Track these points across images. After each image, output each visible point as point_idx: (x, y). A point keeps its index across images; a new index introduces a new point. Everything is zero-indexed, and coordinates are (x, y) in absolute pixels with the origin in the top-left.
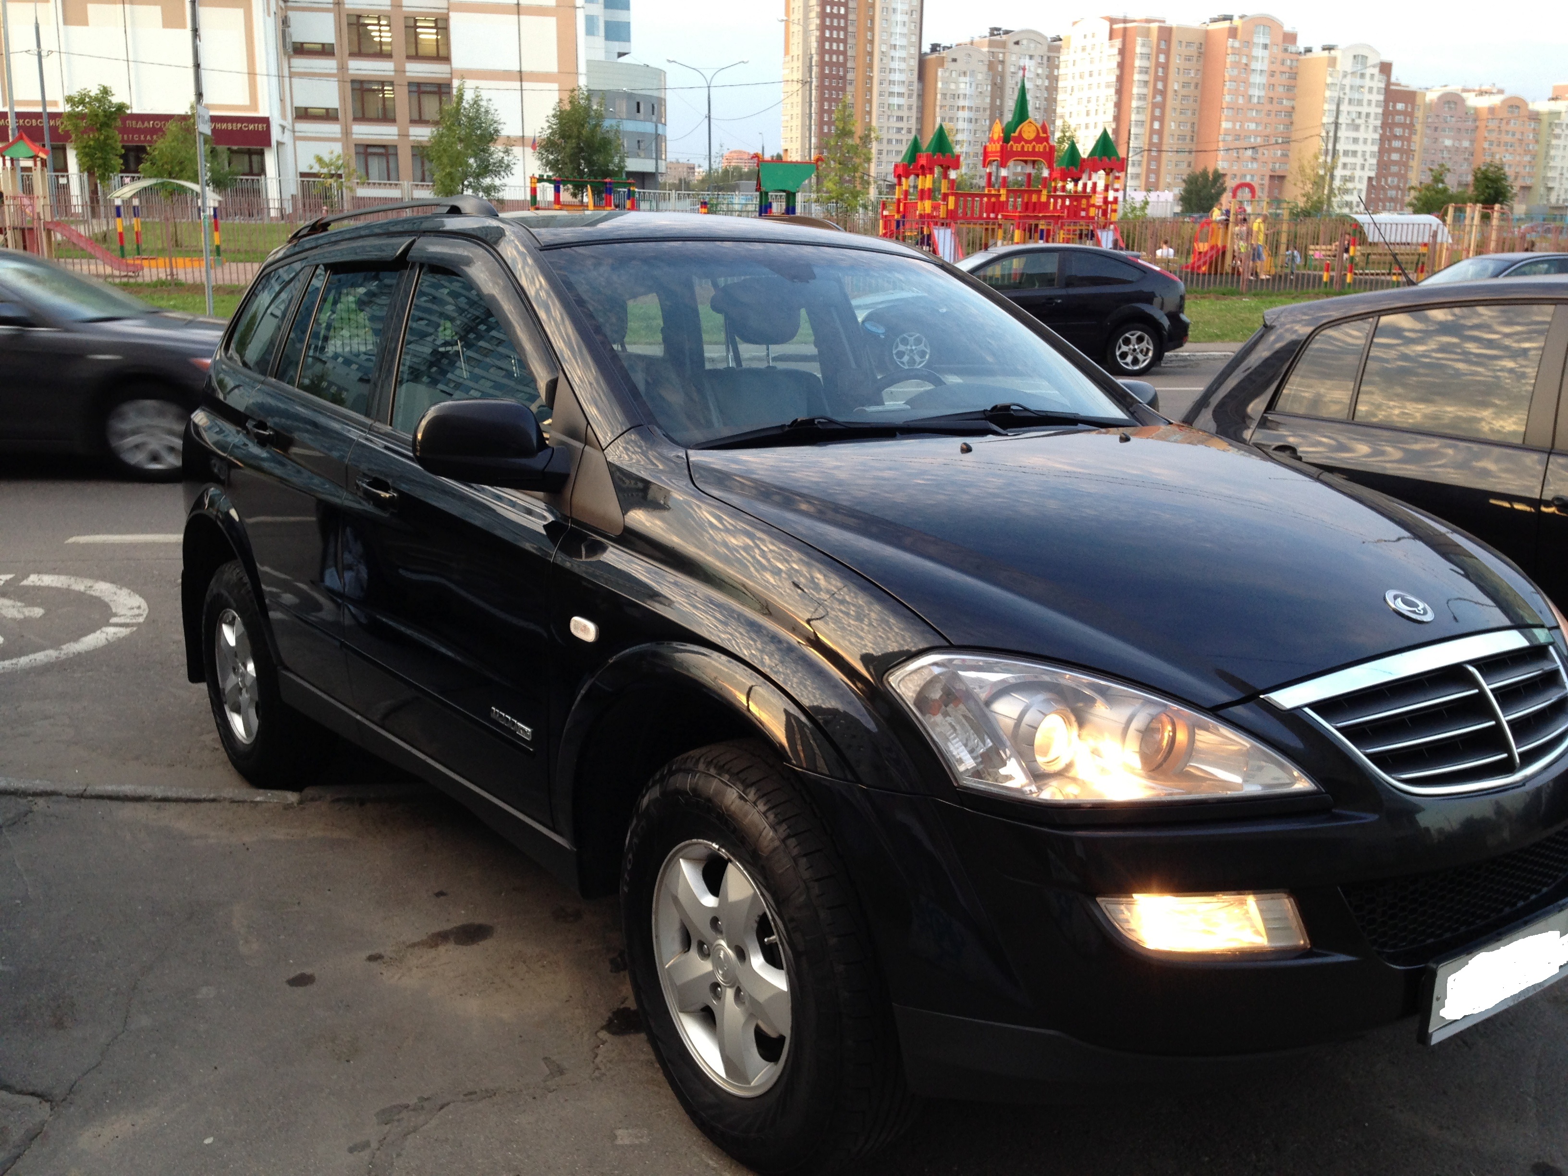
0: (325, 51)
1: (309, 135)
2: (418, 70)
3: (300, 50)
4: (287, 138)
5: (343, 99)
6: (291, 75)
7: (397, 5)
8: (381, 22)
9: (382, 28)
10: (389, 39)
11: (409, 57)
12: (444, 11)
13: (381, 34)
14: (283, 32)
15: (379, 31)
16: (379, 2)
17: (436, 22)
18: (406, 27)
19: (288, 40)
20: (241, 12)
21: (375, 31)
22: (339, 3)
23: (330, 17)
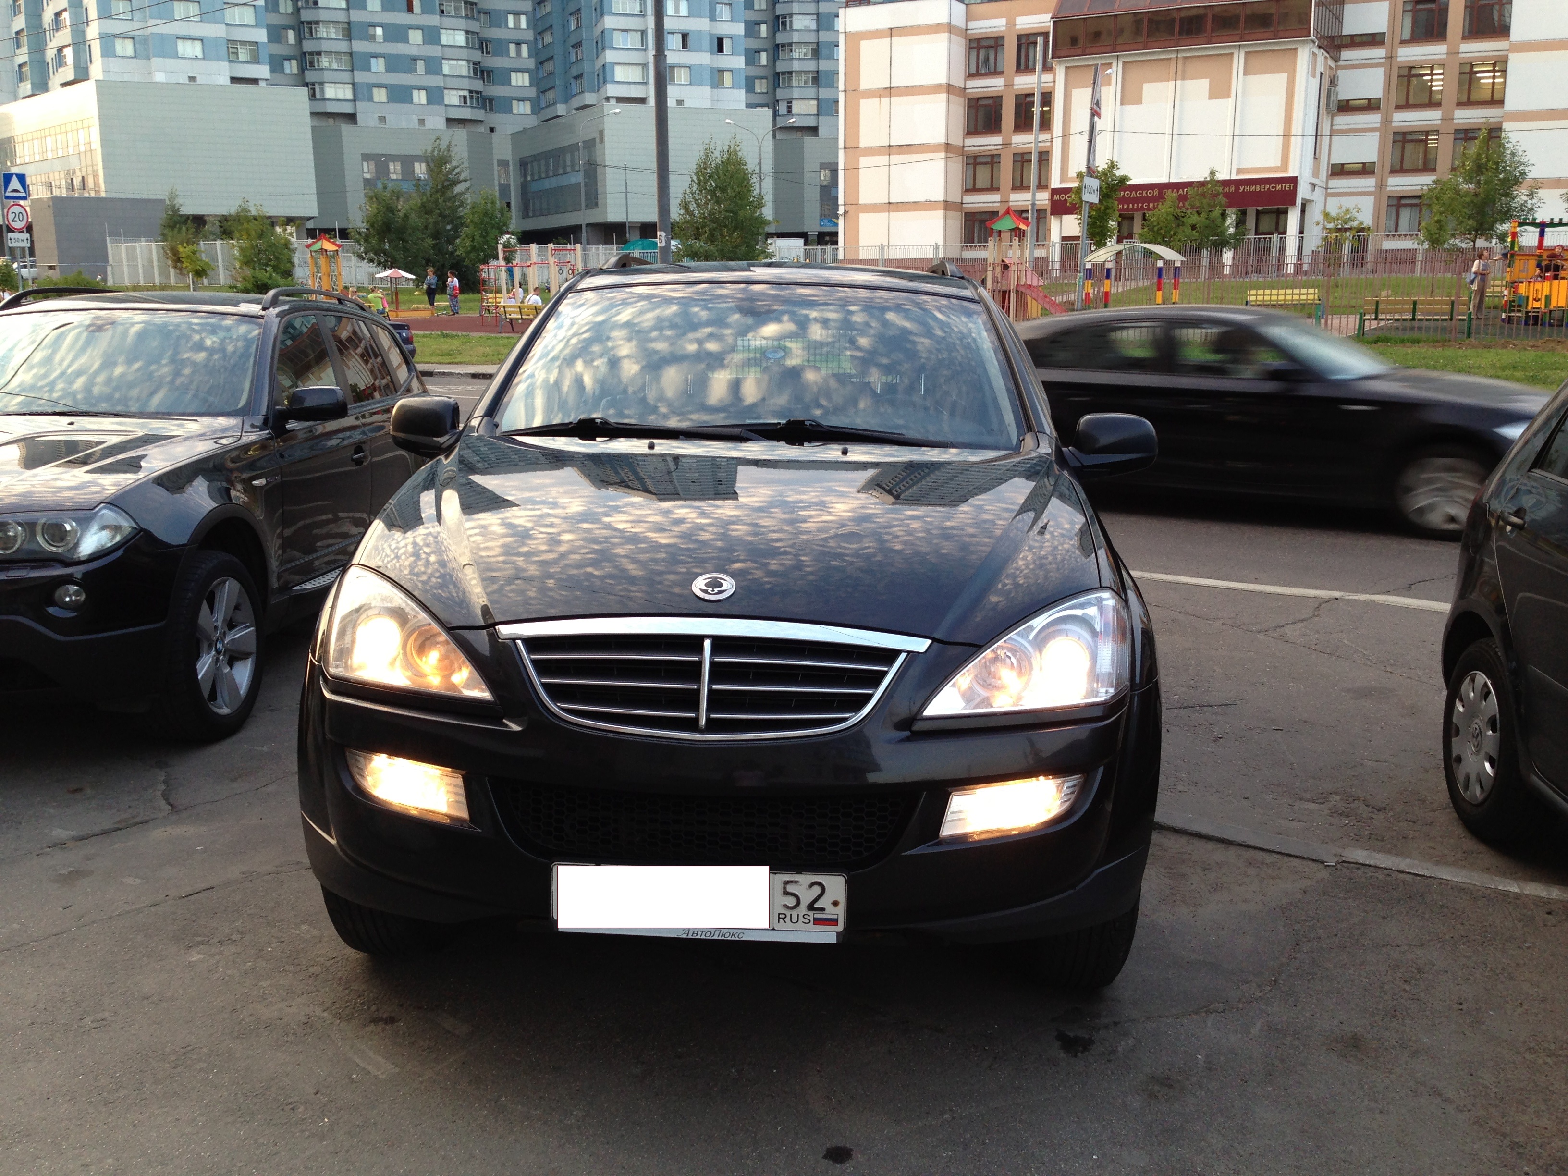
0: (1371, 106)
1: (1341, 190)
2: (1467, 116)
3: (1345, 107)
4: (1317, 196)
5: (1382, 152)
6: (1333, 132)
7: (1453, 53)
8: (1435, 72)
9: (1434, 77)
10: (1441, 88)
11: (1460, 104)
12: (1505, 53)
13: (1434, 83)
14: (1329, 91)
15: (1432, 81)
16: (1435, 51)
17: (1494, 65)
18: (1460, 74)
19: (1332, 98)
20: (1285, 76)
21: (1428, 81)
22: (1391, 57)
23: (1381, 71)
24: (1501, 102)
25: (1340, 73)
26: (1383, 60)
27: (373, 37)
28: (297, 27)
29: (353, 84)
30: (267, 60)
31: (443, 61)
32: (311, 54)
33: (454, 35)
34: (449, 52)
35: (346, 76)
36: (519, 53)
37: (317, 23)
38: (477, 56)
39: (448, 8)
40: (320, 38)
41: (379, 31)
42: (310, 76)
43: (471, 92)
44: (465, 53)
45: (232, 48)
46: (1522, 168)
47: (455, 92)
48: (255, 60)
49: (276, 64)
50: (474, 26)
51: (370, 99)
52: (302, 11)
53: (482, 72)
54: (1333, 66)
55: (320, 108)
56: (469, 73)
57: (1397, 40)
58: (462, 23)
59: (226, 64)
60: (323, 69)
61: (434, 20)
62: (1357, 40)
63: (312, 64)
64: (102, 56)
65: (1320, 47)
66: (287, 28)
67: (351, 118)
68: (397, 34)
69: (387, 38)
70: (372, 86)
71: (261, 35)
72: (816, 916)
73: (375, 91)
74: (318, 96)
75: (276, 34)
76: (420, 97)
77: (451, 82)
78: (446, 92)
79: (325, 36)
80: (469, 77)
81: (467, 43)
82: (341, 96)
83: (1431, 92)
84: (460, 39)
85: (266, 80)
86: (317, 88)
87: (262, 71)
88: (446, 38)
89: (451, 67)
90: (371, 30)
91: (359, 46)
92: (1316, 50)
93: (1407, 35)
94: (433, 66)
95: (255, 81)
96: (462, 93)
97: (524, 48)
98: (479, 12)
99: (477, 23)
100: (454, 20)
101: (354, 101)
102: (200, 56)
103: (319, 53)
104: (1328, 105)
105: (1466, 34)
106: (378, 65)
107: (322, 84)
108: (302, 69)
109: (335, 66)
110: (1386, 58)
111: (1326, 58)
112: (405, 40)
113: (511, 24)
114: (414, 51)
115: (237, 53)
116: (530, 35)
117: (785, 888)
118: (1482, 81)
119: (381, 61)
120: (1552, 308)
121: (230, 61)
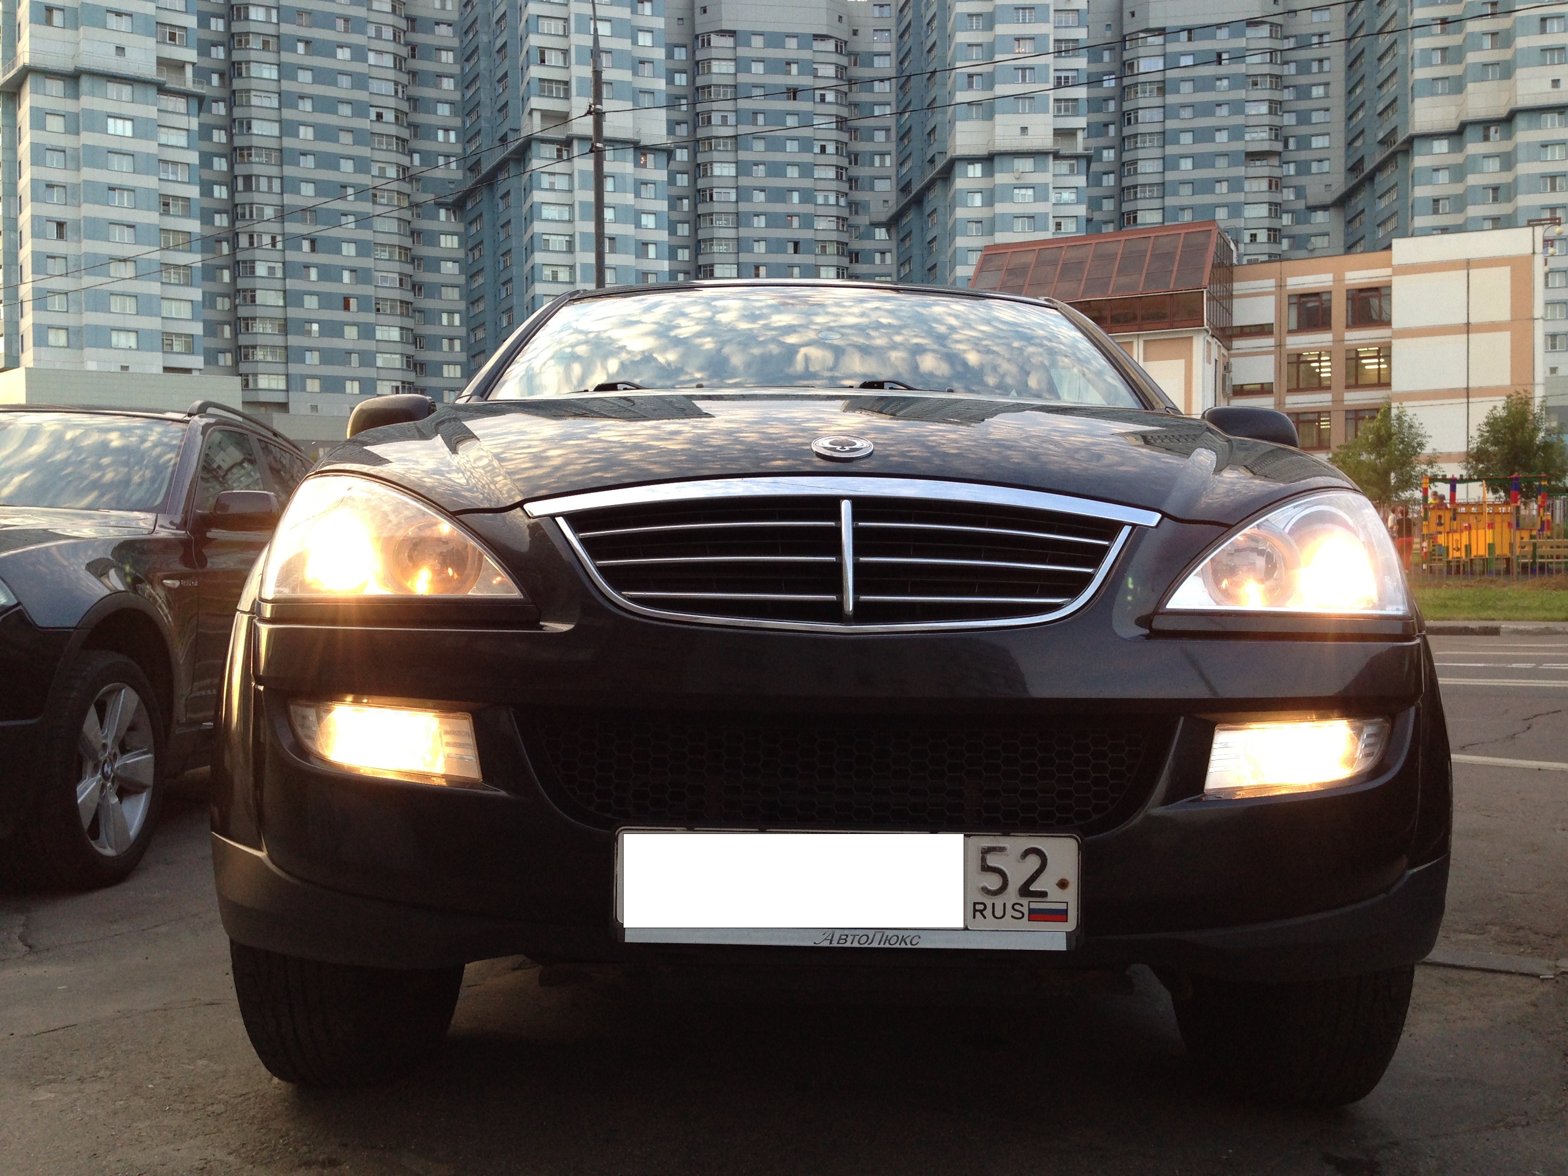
0: (1264, 390)
2: (1357, 398)
3: (1240, 391)
7: (1339, 340)
8: (1322, 358)
9: (1322, 364)
10: (1329, 375)
11: (1348, 387)
12: (1387, 340)
13: (1322, 370)
14: (1224, 377)
15: (1320, 367)
16: (1323, 339)
17: (1379, 351)
18: (1347, 359)
19: (1227, 383)
20: (1182, 362)
21: (1316, 368)
22: (1280, 346)
23: (1271, 358)
24: (1388, 385)
25: (1232, 360)
26: (1273, 349)
27: (309, 332)
28: (233, 323)
29: (287, 375)
30: (202, 351)
31: (378, 355)
32: (246, 347)
33: (389, 331)
34: (383, 347)
35: (281, 368)
36: (451, 347)
37: (254, 319)
38: (410, 350)
39: (385, 307)
40: (256, 333)
41: (315, 327)
42: (244, 368)
43: (403, 382)
44: (399, 348)
45: (166, 341)
46: (1419, 439)
47: (388, 383)
48: (190, 351)
49: (211, 357)
50: (409, 323)
51: (304, 389)
52: (239, 308)
53: (414, 365)
54: (1226, 354)
55: (251, 397)
56: (402, 365)
57: (1285, 329)
58: (398, 320)
59: (160, 354)
60: (257, 362)
61: (371, 317)
62: (1247, 330)
63: (246, 357)
64: (34, 345)
65: (1213, 336)
66: (223, 323)
67: (284, 407)
68: (332, 329)
69: (322, 333)
70: (304, 377)
71: (197, 329)
72: (1033, 906)
73: (309, 382)
74: (251, 386)
75: (211, 329)
76: (353, 387)
77: (383, 374)
78: (379, 382)
79: (261, 331)
80: (402, 369)
81: (402, 338)
82: (274, 386)
83: (1320, 378)
84: (395, 334)
85: (200, 370)
86: (251, 378)
87: (197, 361)
88: (381, 333)
89: (385, 360)
90: (307, 326)
91: (294, 340)
92: (1209, 339)
93: (1294, 325)
94: (368, 359)
95: (188, 371)
96: (394, 384)
97: (457, 344)
98: (414, 311)
99: (412, 320)
100: (391, 317)
101: (287, 391)
102: (134, 346)
103: (254, 347)
104: (1224, 389)
105: (1350, 323)
106: (313, 358)
107: (255, 375)
108: (236, 362)
109: (269, 359)
110: (1276, 346)
111: (1219, 346)
112: (341, 335)
113: (445, 321)
114: (349, 346)
115: (172, 345)
116: (463, 332)
117: (983, 860)
118: (1367, 367)
119: (316, 354)
120: (1472, 556)
121: (164, 352)
